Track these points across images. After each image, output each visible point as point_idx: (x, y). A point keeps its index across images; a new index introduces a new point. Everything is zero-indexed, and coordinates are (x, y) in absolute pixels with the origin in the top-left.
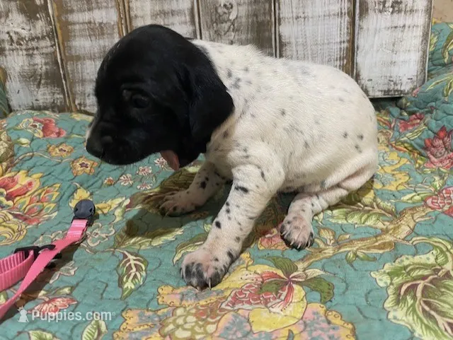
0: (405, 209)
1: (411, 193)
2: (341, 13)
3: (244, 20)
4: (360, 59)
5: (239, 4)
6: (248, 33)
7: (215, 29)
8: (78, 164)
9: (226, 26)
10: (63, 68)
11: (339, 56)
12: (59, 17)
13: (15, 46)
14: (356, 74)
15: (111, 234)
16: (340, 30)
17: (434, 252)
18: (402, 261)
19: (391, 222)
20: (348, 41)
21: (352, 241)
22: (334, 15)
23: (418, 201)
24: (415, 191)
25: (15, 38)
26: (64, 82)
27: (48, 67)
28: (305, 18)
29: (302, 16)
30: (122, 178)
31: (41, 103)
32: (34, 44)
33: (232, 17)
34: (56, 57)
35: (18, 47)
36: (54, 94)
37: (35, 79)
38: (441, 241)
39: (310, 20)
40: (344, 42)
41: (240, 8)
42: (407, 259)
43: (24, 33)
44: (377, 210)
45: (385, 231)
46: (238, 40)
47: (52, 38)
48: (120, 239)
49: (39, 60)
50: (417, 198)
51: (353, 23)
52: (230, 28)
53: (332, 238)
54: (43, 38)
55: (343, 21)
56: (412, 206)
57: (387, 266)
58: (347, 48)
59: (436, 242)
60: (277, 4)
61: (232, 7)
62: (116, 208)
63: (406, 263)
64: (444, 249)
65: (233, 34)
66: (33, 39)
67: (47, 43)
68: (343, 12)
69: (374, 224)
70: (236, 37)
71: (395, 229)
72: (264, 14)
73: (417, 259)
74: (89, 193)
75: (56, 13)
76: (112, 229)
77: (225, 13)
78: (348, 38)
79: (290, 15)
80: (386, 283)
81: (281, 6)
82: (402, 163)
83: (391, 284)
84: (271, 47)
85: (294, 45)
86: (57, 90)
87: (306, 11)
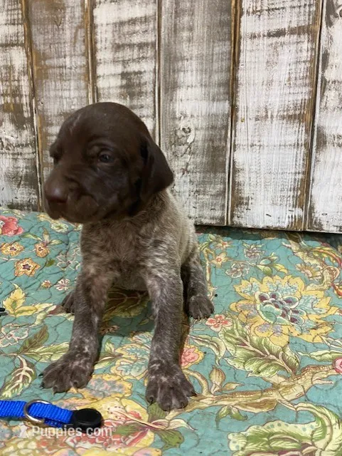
0: (308, 366)
1: (324, 349)
2: (298, 144)
3: (200, 144)
4: (315, 191)
5: (196, 129)
6: (203, 157)
7: (173, 150)
8: (22, 264)
9: (183, 148)
10: (40, 172)
11: (292, 187)
12: (41, 128)
13: (4, 150)
14: (310, 206)
15: (23, 338)
16: (296, 161)
17: (314, 424)
18: (273, 426)
19: (287, 378)
20: (303, 173)
21: (235, 393)
22: (290, 145)
23: (327, 360)
24: (329, 348)
25: (5, 144)
26: (39, 185)
27: (28, 171)
28: (260, 146)
29: (258, 144)
30: (60, 282)
31: (19, 201)
32: (19, 150)
33: (190, 141)
34: (35, 162)
35: (7, 151)
36: (30, 194)
37: (17, 180)
38: (327, 412)
39: (266, 148)
40: (299, 173)
41: (198, 133)
42: (279, 425)
43: (13, 140)
44: (280, 362)
45: (275, 387)
46: (193, 162)
47: (34, 147)
48: (27, 345)
49: (21, 164)
50: (328, 356)
51: (309, 155)
52: (186, 150)
53: (219, 384)
54: (27, 145)
55: (299, 152)
56: (317, 363)
57: (252, 429)
58: (302, 179)
59: (322, 413)
60: (233, 131)
61: (190, 132)
62: (40, 312)
63: (276, 429)
64: (327, 424)
65: (189, 156)
66: (18, 146)
67: (29, 150)
68: (300, 143)
69: (269, 377)
70: (192, 160)
71: (286, 387)
72: (220, 139)
73: (291, 428)
74: (24, 294)
75: (39, 126)
76: (26, 332)
77: (183, 136)
78: (304, 170)
79: (245, 143)
80: (238, 447)
81: (237, 133)
82: (330, 313)
83: (243, 449)
84: (225, 172)
85: (247, 172)
86: (33, 191)
87: (262, 139)
